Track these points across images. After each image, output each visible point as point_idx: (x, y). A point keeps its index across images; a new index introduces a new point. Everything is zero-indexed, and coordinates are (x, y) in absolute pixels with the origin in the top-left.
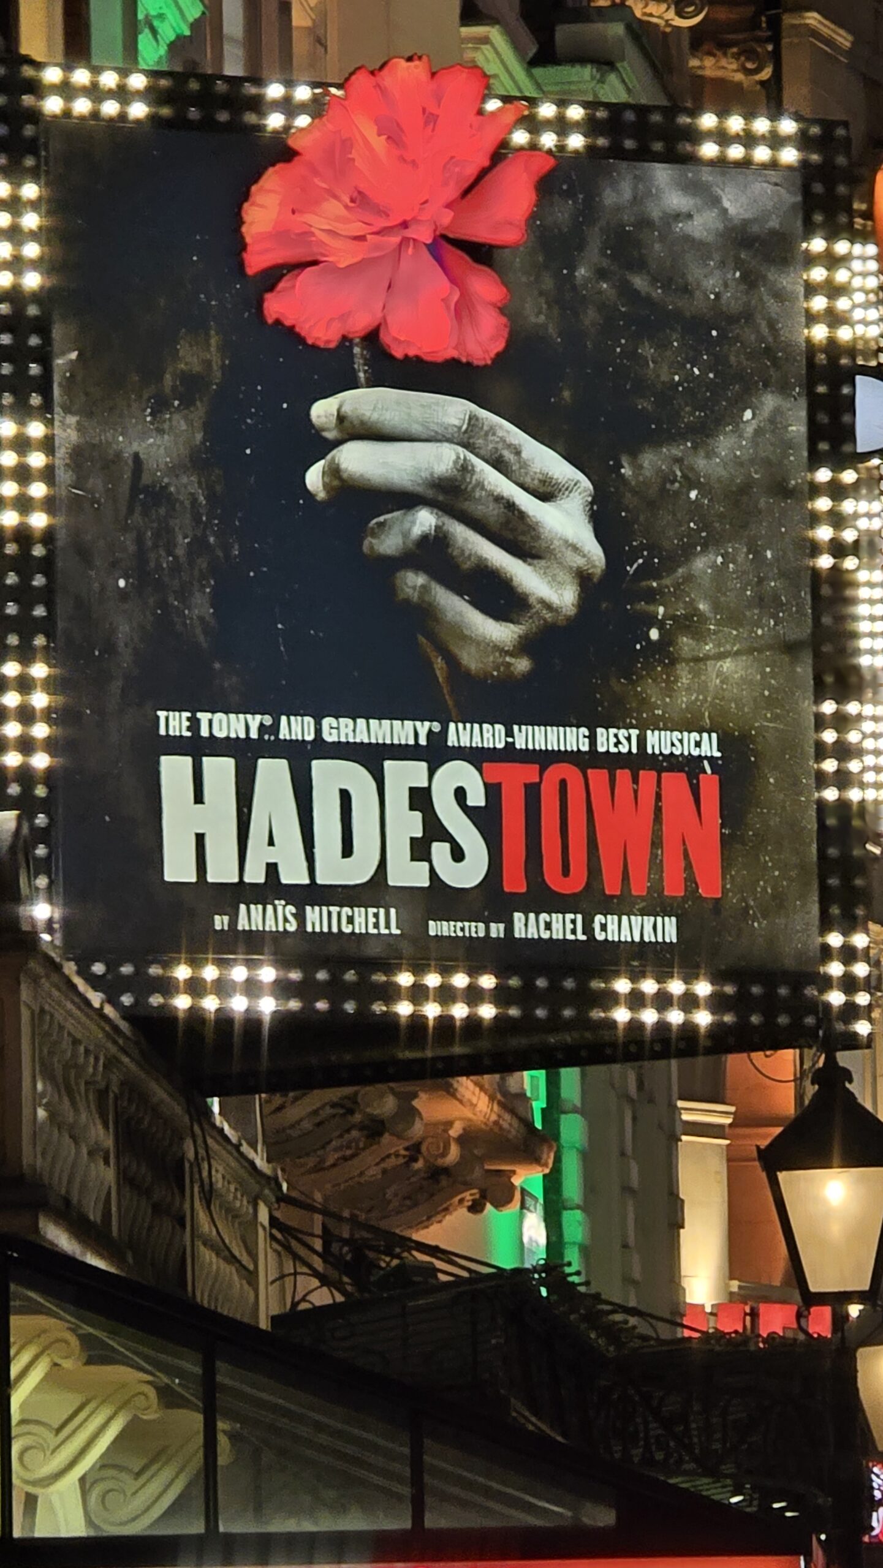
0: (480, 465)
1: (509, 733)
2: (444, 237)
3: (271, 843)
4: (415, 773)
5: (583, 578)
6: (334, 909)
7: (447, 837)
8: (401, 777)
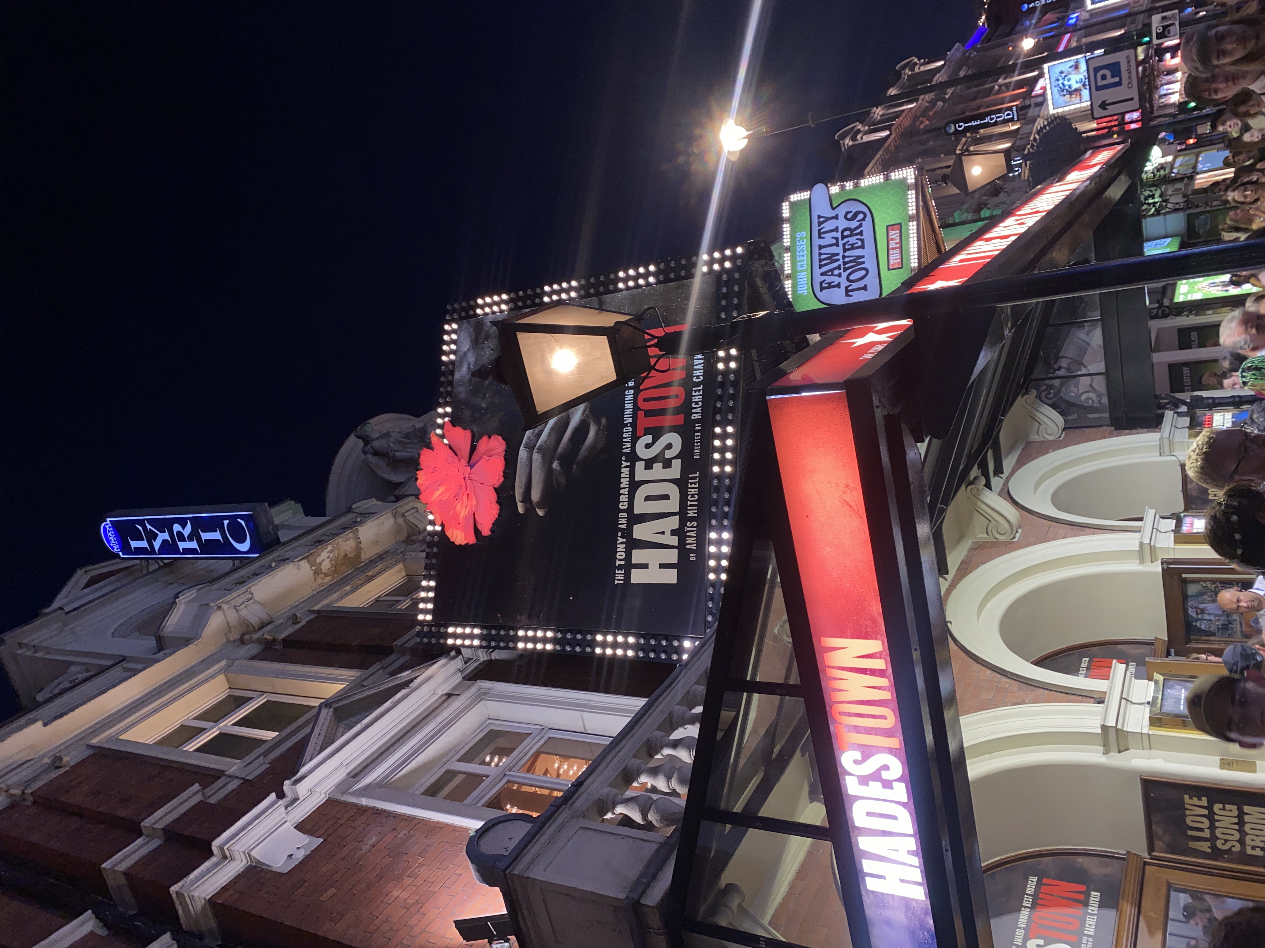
0: (539, 443)
2: (469, 462)
6: (689, 503)
7: (662, 452)
8: (641, 473)
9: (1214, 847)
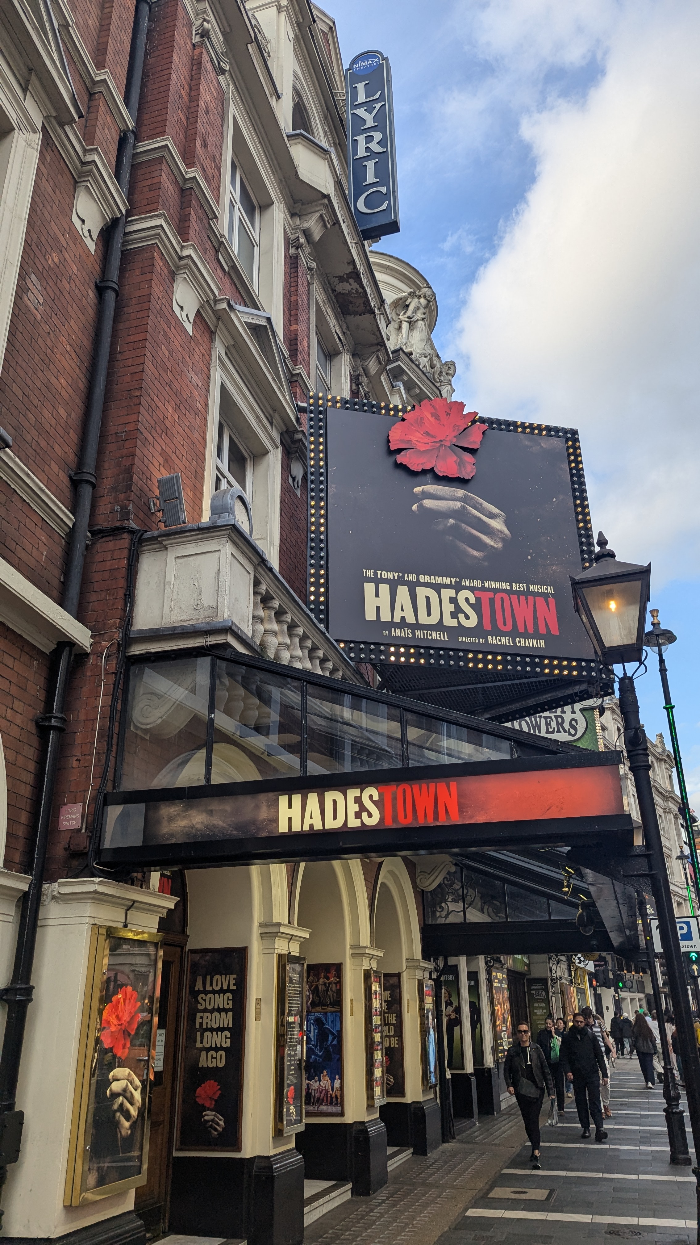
0: (469, 507)
1: (483, 583)
2: (454, 445)
3: (402, 610)
4: (452, 592)
5: (504, 540)
6: (425, 632)
7: (463, 612)
8: (447, 594)
9: (199, 992)
